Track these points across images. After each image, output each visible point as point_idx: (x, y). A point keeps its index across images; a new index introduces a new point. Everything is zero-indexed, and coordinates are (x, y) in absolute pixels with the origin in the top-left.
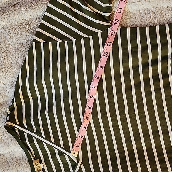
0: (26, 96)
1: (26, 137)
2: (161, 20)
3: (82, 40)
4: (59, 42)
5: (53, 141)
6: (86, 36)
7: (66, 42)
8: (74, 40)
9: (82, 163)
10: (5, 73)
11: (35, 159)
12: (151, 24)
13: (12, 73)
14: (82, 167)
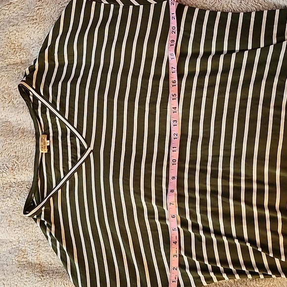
0: (51, 60)
1: (40, 106)
2: (225, 6)
3: (131, 7)
4: (105, 4)
5: (67, 117)
6: (136, 4)
7: (112, 6)
8: (122, 5)
9: (92, 151)
10: (35, 26)
11: (43, 134)
12: (213, 9)
13: (43, 27)
14: (91, 155)
